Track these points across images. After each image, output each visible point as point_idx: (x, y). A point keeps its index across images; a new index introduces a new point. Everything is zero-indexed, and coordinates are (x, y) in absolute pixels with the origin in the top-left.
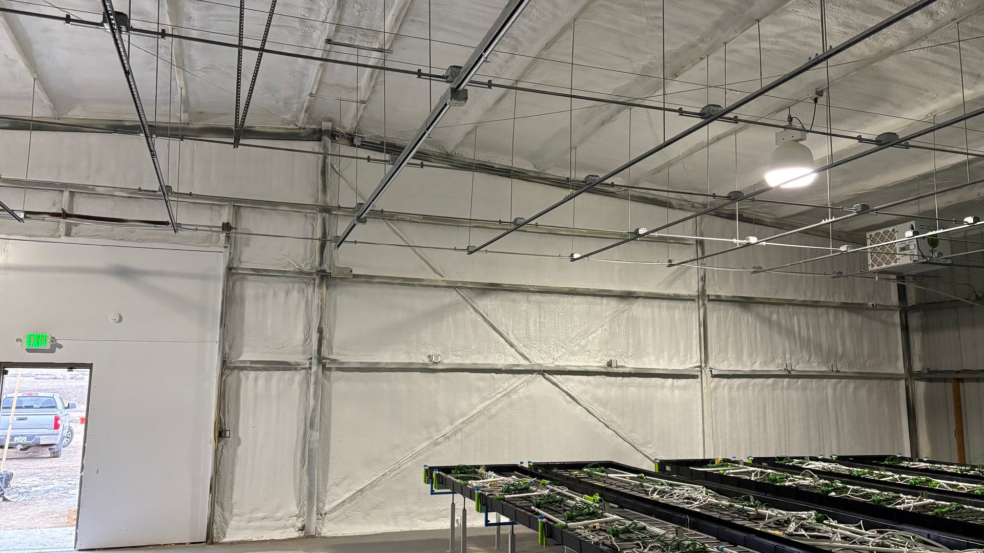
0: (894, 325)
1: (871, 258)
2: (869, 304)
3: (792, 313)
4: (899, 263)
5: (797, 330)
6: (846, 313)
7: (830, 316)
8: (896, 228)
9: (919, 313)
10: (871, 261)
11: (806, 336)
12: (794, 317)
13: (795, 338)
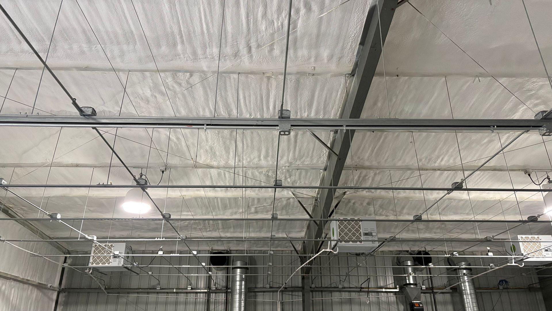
0: (52, 300)
1: (93, 259)
2: (49, 285)
3: (12, 287)
4: (111, 265)
5: (11, 298)
6: (36, 290)
7: (29, 291)
8: (113, 244)
9: (64, 294)
10: (92, 261)
11: (15, 304)
12: (12, 289)
13: (9, 305)
